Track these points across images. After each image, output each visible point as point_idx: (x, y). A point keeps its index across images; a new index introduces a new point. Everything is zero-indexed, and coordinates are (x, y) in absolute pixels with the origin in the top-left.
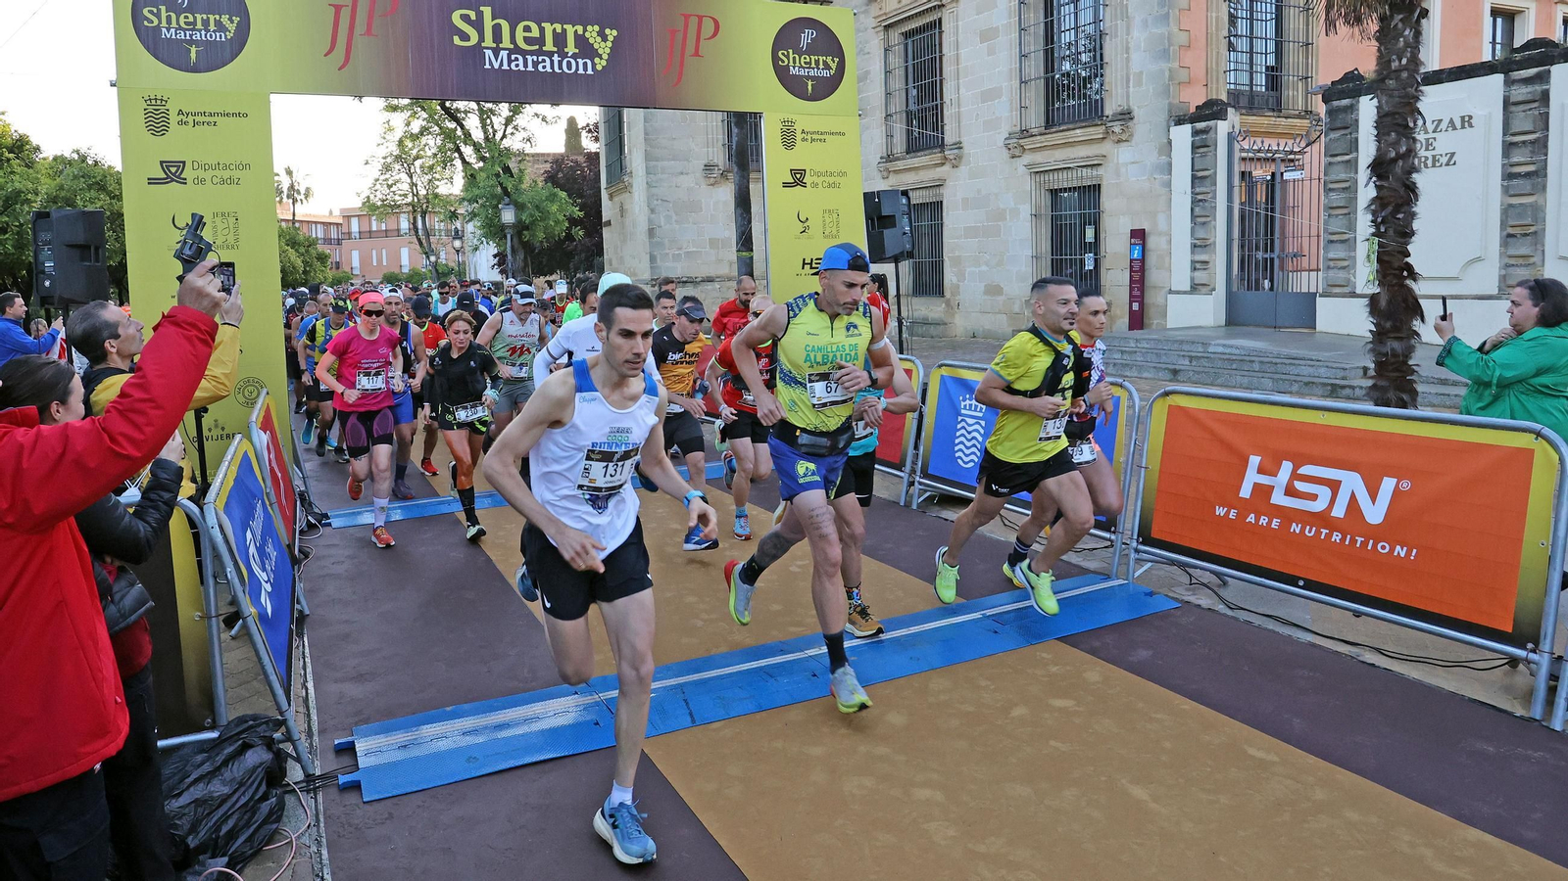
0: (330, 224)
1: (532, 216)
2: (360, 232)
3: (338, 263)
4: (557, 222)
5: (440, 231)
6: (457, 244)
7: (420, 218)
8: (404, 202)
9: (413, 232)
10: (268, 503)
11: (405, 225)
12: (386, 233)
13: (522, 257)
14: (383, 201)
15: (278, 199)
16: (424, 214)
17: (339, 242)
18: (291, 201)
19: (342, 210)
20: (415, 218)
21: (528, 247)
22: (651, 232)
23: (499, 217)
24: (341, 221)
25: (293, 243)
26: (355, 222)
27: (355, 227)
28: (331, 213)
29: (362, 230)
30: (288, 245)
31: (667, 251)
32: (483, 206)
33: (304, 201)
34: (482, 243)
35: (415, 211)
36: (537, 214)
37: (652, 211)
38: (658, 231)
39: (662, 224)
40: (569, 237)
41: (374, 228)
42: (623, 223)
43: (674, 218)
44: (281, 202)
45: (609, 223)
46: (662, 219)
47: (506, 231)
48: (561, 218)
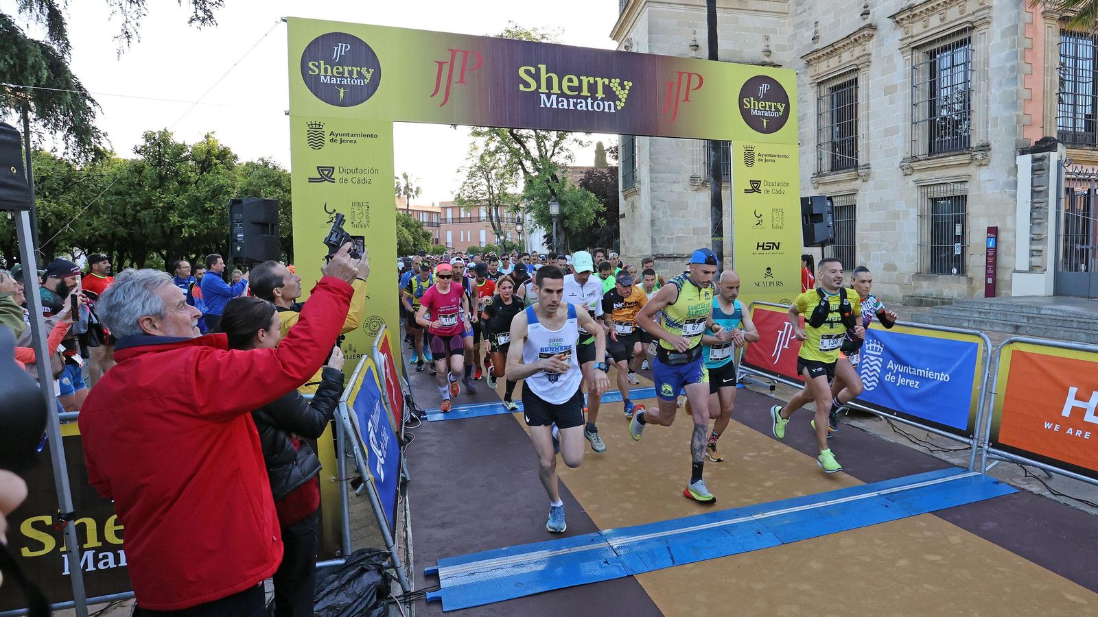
0: (432, 212)
1: (571, 209)
2: (452, 219)
3: (437, 240)
4: (588, 214)
5: (507, 219)
6: (519, 228)
7: (494, 209)
8: (483, 198)
9: (489, 219)
10: (384, 403)
11: (483, 214)
12: (471, 220)
13: (563, 238)
14: (469, 197)
15: (397, 195)
16: (497, 207)
17: (438, 225)
18: (406, 196)
19: (441, 203)
20: (490, 210)
21: (567, 231)
22: (653, 222)
23: (548, 210)
24: (439, 210)
25: (407, 225)
26: (449, 212)
27: (449, 215)
28: (433, 205)
29: (454, 217)
30: (403, 226)
31: (663, 236)
32: (537, 202)
33: (415, 196)
34: (536, 227)
35: (491, 205)
36: (574, 208)
37: (654, 208)
38: (657, 222)
39: (661, 217)
40: (596, 225)
41: (463, 216)
42: (633, 216)
43: (669, 213)
44: (399, 196)
45: (623, 216)
46: (661, 214)
47: (553, 220)
48: (591, 211)
